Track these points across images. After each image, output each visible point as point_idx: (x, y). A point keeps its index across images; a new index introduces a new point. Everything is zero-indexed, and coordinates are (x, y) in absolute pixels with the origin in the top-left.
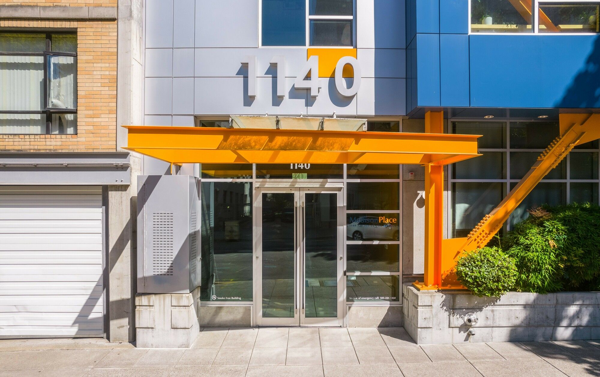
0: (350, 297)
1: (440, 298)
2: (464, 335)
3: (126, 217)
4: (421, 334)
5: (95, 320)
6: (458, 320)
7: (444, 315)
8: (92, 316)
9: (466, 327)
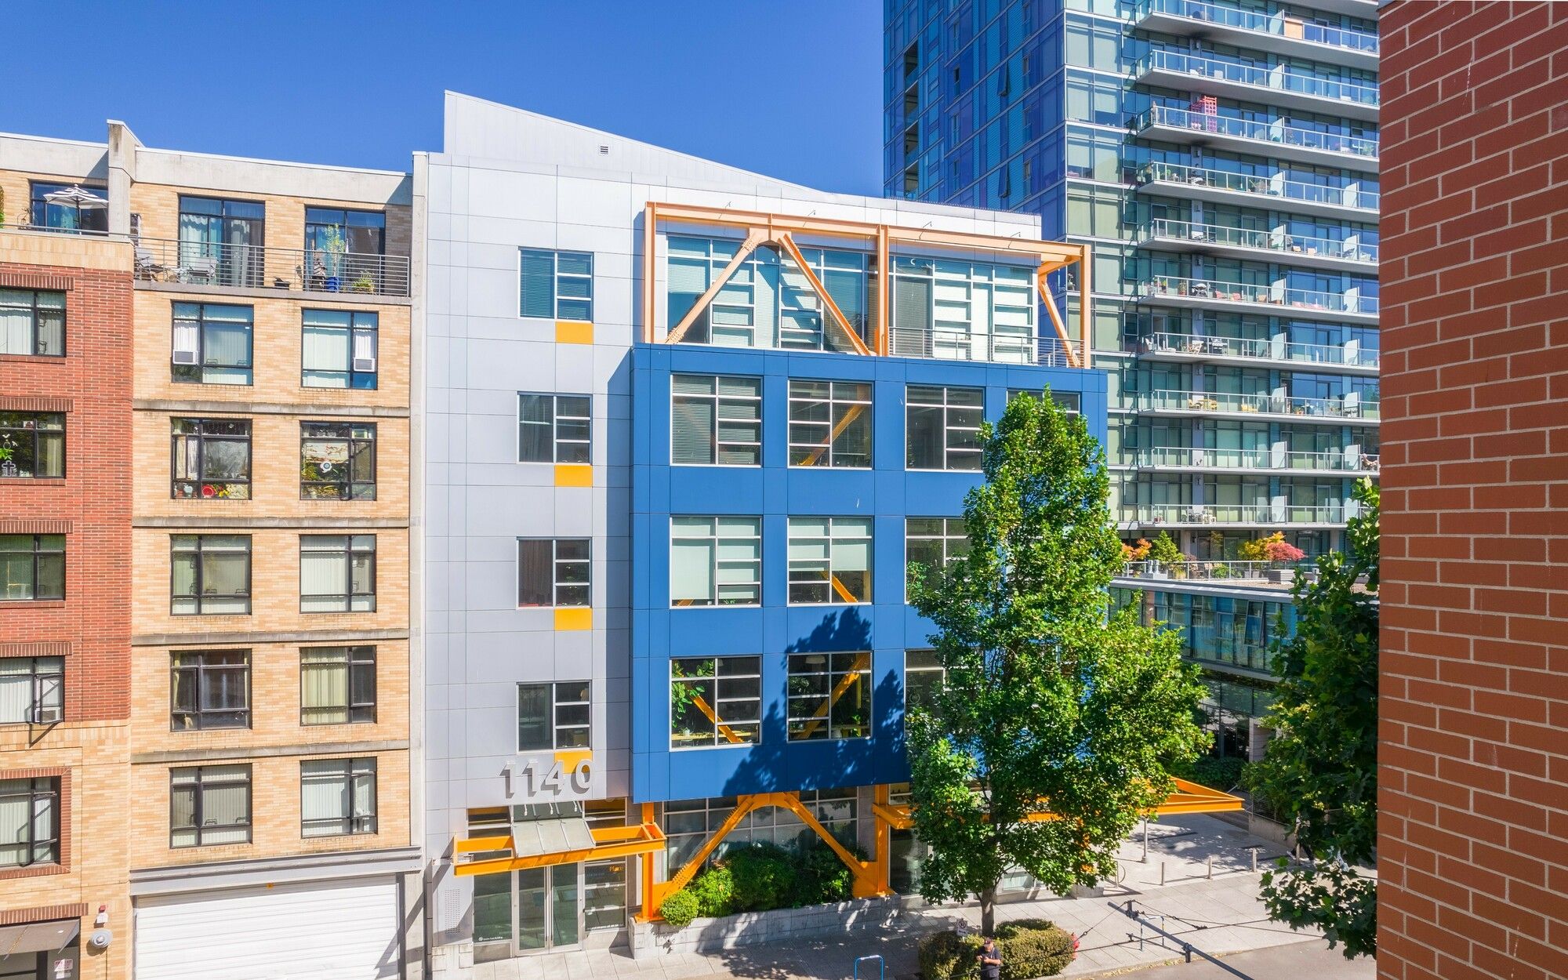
0: (588, 928)
1: (650, 927)
2: (666, 950)
3: (420, 891)
4: (636, 952)
5: (392, 964)
6: (662, 940)
7: (653, 937)
8: (389, 961)
9: (668, 944)
